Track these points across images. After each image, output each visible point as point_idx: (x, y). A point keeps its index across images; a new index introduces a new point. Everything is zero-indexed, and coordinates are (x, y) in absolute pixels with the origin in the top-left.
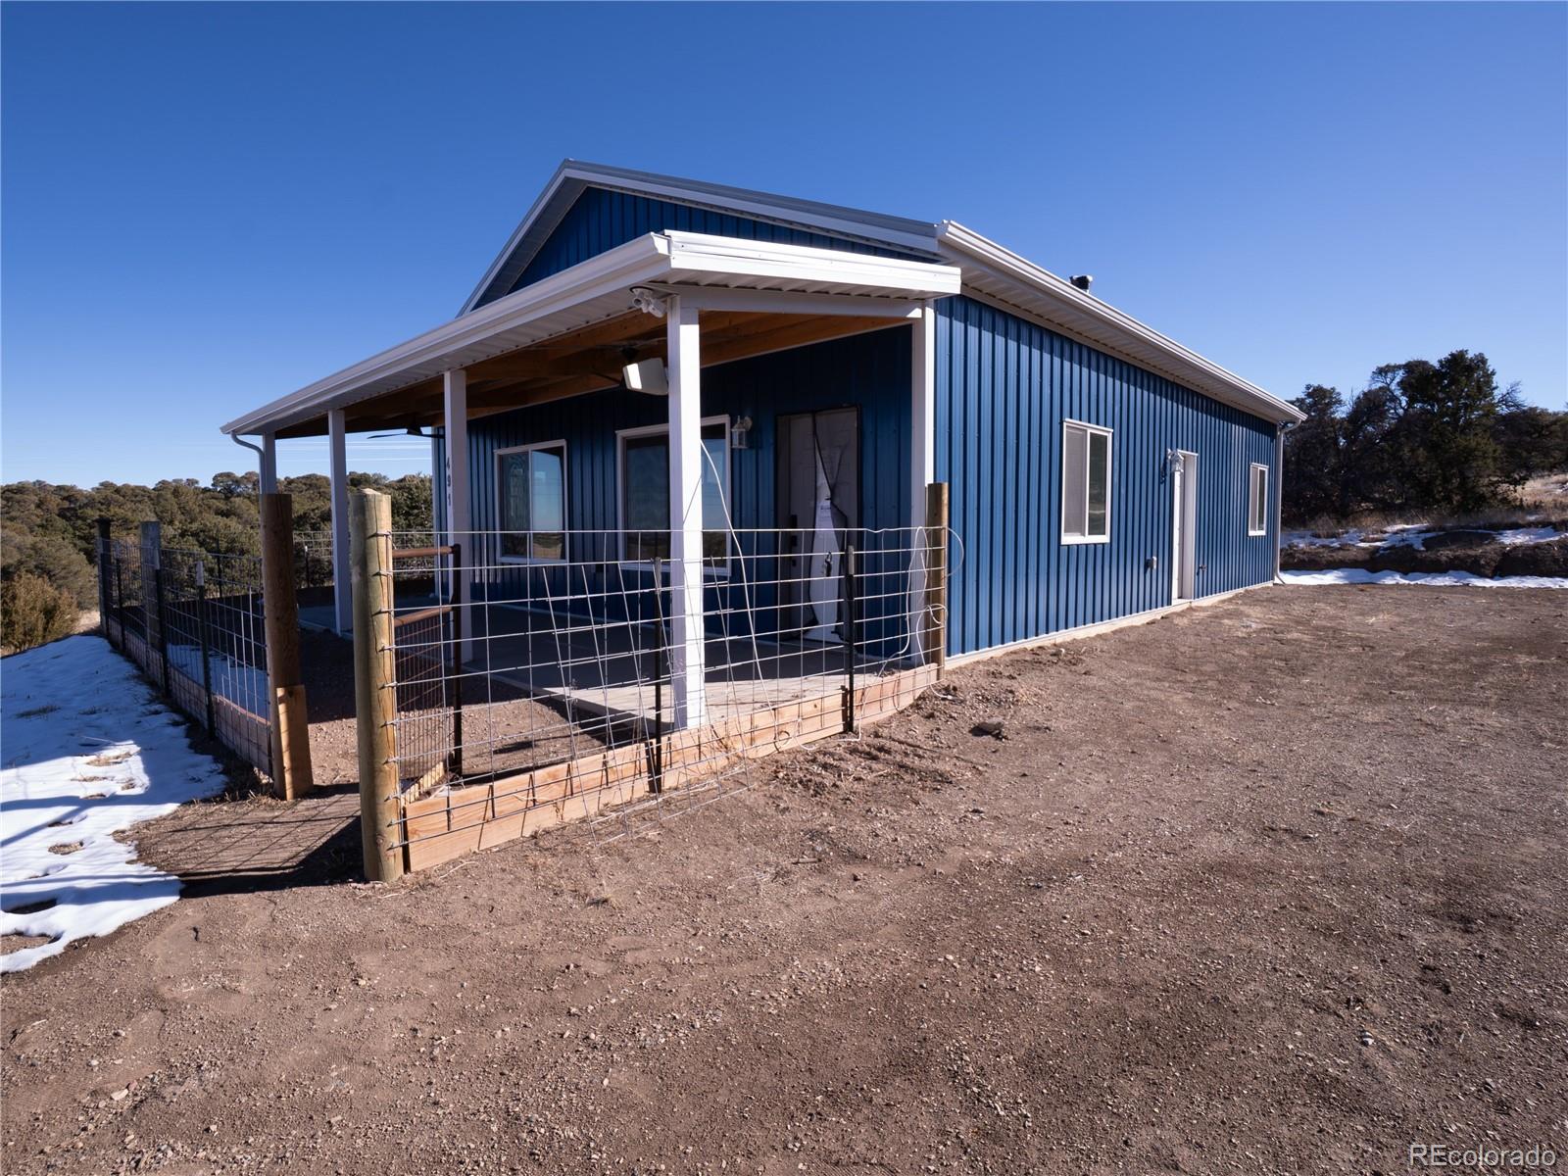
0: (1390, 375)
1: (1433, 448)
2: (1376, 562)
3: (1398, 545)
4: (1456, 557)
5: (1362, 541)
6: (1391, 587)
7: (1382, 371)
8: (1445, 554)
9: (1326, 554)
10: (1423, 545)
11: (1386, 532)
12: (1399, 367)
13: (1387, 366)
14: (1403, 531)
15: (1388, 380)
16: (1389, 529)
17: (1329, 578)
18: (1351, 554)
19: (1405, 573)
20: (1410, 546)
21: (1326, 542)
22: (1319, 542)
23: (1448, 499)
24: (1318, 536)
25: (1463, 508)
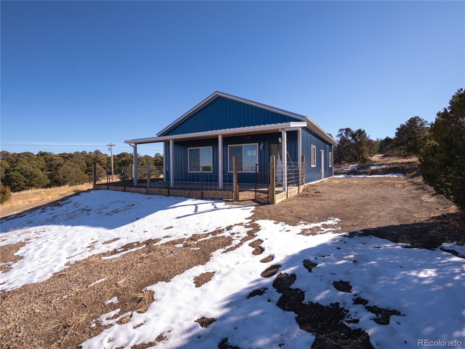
0: (342, 131)
1: (357, 149)
2: (349, 173)
3: (352, 169)
4: (363, 171)
5: (345, 169)
6: (353, 178)
7: (341, 130)
8: (361, 171)
9: (339, 171)
10: (357, 169)
11: (349, 167)
12: (344, 129)
13: (342, 129)
14: (353, 166)
15: (342, 132)
16: (350, 166)
17: (341, 176)
18: (344, 171)
19: (354, 175)
20: (355, 170)
21: (339, 169)
22: (337, 169)
23: (360, 160)
24: (337, 168)
25: (363, 162)
